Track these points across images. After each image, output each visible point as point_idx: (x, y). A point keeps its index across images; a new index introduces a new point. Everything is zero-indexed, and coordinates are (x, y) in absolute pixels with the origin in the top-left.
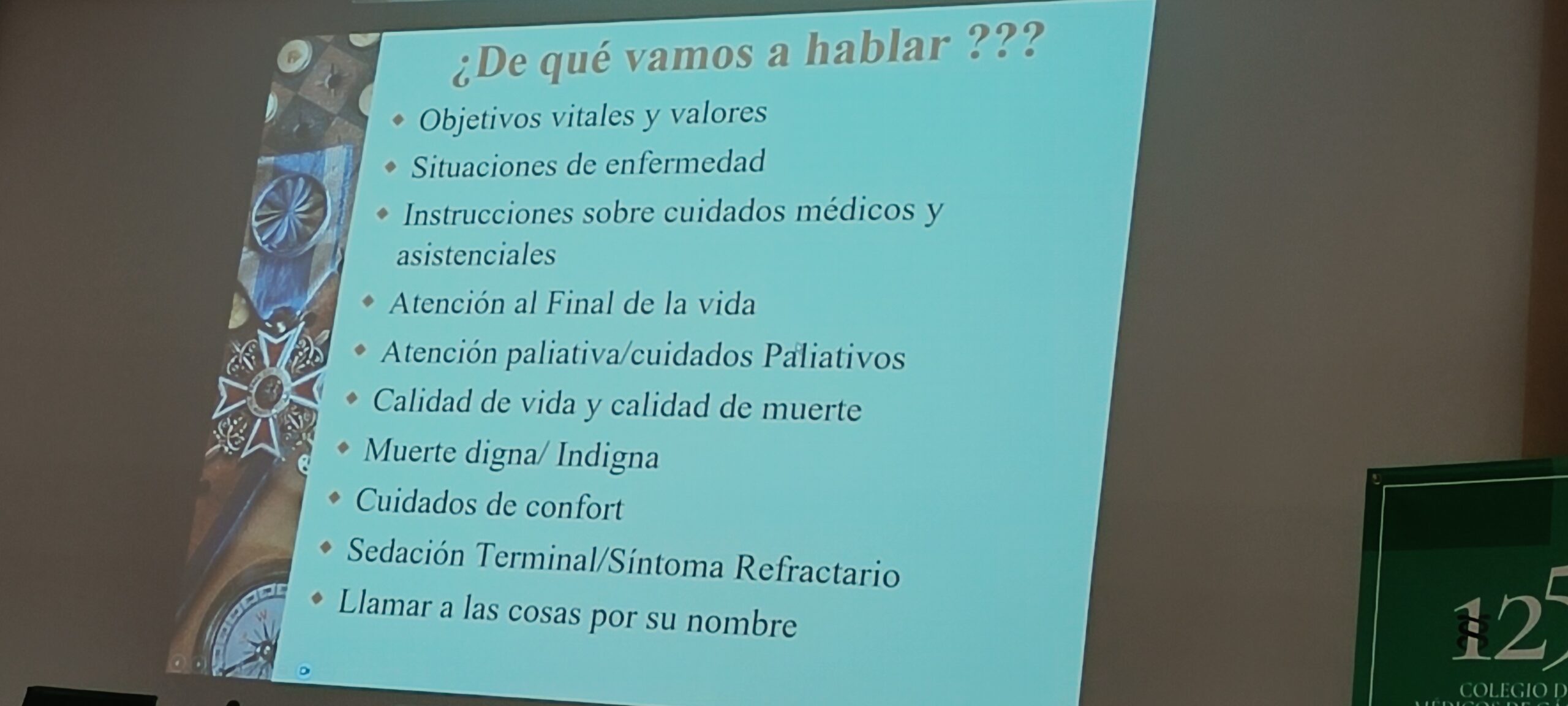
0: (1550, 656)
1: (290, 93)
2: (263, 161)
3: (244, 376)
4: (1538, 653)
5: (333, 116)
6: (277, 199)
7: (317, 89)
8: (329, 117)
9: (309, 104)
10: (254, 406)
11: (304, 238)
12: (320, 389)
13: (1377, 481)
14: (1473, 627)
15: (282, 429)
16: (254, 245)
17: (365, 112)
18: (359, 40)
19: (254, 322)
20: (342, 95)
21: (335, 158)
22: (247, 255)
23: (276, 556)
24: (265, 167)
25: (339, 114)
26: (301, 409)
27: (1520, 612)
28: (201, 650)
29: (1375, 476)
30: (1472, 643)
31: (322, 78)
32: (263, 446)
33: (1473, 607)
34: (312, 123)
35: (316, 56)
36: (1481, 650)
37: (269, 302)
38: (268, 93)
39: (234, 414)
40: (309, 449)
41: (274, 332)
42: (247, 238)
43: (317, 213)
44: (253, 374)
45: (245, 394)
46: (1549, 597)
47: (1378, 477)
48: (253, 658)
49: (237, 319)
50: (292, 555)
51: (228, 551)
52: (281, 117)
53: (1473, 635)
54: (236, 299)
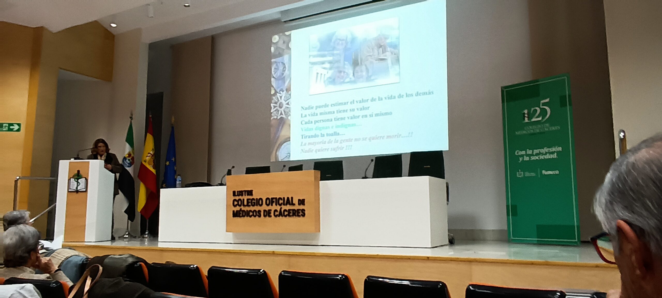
0: (542, 119)
1: (275, 46)
2: (273, 60)
3: (276, 103)
4: (540, 119)
5: (285, 50)
6: (276, 67)
7: (281, 45)
8: (284, 50)
9: (280, 48)
10: (279, 109)
11: (283, 74)
12: (291, 103)
14: (526, 115)
15: (285, 112)
16: (274, 77)
17: (290, 48)
18: (287, 33)
19: (276, 92)
20: (285, 45)
21: (286, 57)
22: (272, 79)
23: (287, 137)
24: (273, 62)
25: (286, 49)
26: (288, 108)
27: (536, 111)
28: (276, 157)
29: (503, 88)
30: (526, 119)
31: (281, 42)
32: (281, 116)
33: (526, 111)
34: (281, 52)
35: (279, 38)
36: (528, 120)
37: (278, 88)
38: (271, 47)
39: (275, 111)
40: (290, 115)
41: (280, 93)
42: (272, 76)
43: (284, 69)
44: (278, 102)
45: (276, 106)
46: (541, 107)
48: (287, 157)
49: (273, 92)
50: (290, 136)
51: (278, 137)
52: (275, 51)
53: (526, 117)
54: (272, 88)
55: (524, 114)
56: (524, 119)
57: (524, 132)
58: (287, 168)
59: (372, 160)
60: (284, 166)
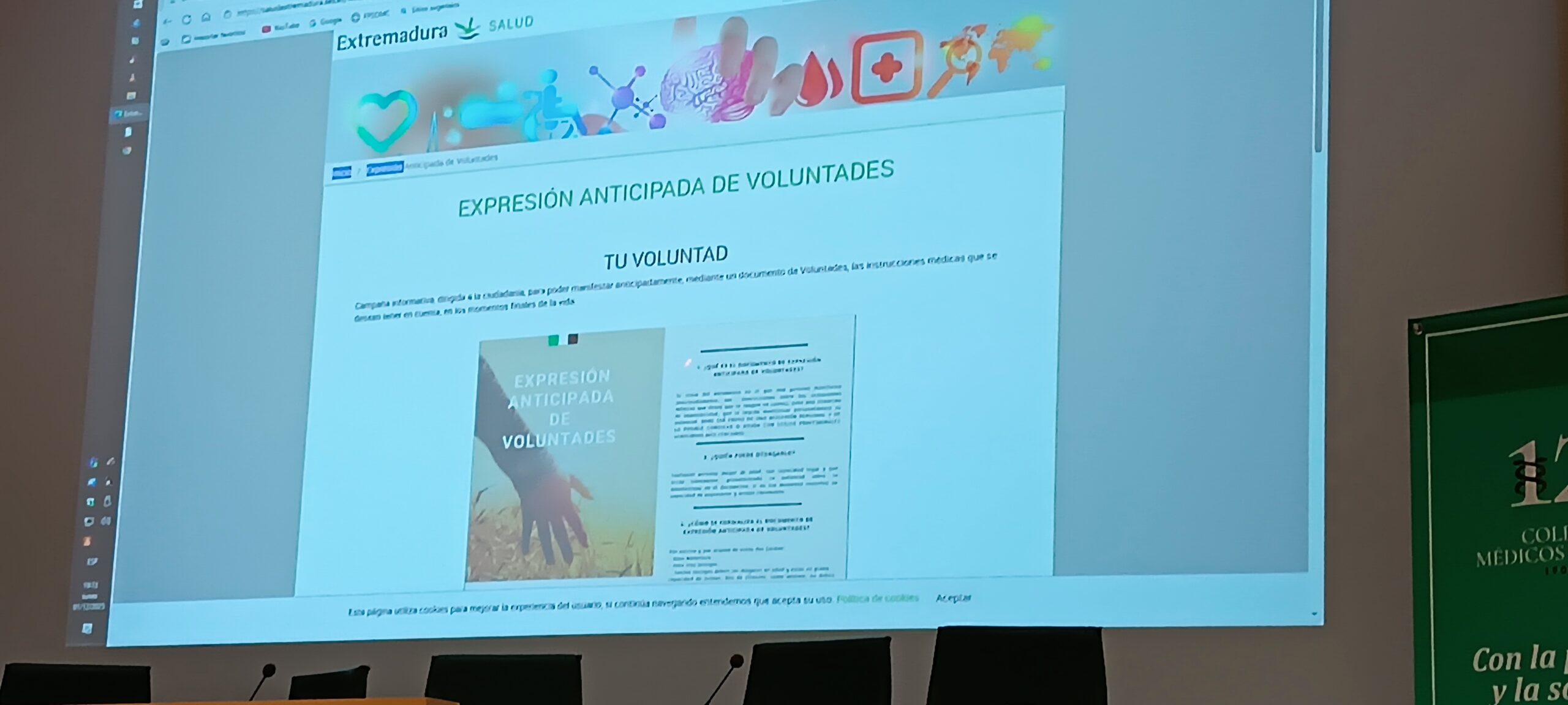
13: (1419, 331)
14: (1531, 472)
29: (1416, 326)
30: (1531, 487)
33: (1529, 451)
47: (1419, 327)
55: (1521, 462)
56: (1520, 493)
57: (1522, 556)
58: (283, 681)
59: (737, 661)
60: (269, 670)
